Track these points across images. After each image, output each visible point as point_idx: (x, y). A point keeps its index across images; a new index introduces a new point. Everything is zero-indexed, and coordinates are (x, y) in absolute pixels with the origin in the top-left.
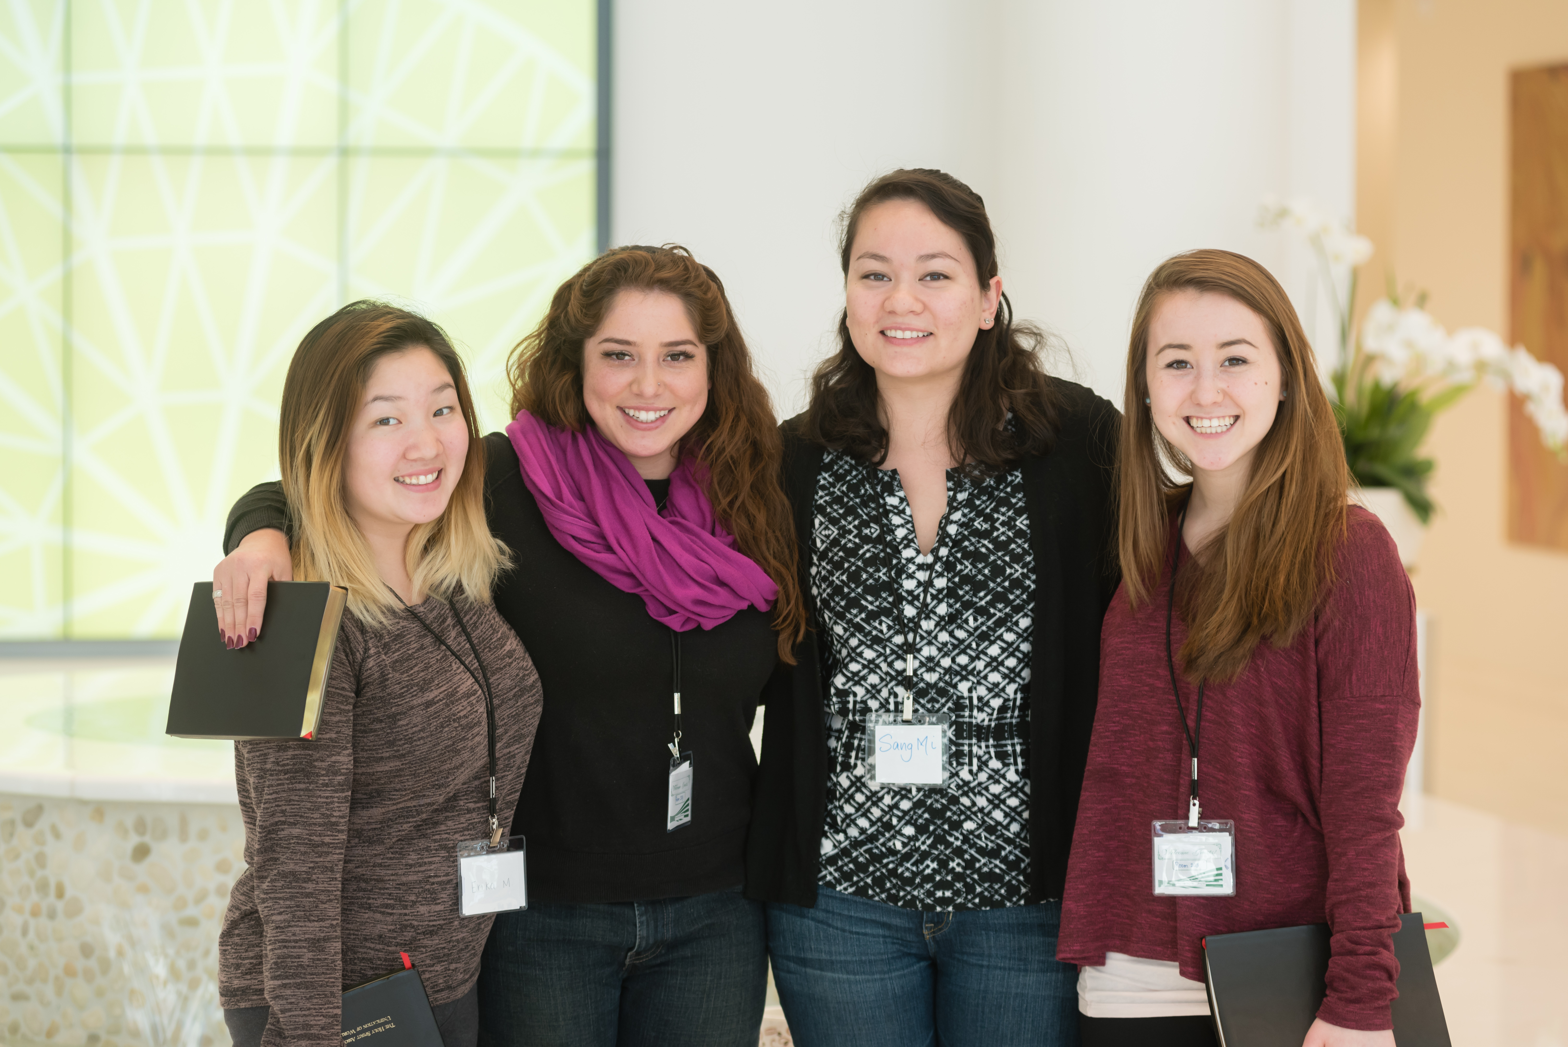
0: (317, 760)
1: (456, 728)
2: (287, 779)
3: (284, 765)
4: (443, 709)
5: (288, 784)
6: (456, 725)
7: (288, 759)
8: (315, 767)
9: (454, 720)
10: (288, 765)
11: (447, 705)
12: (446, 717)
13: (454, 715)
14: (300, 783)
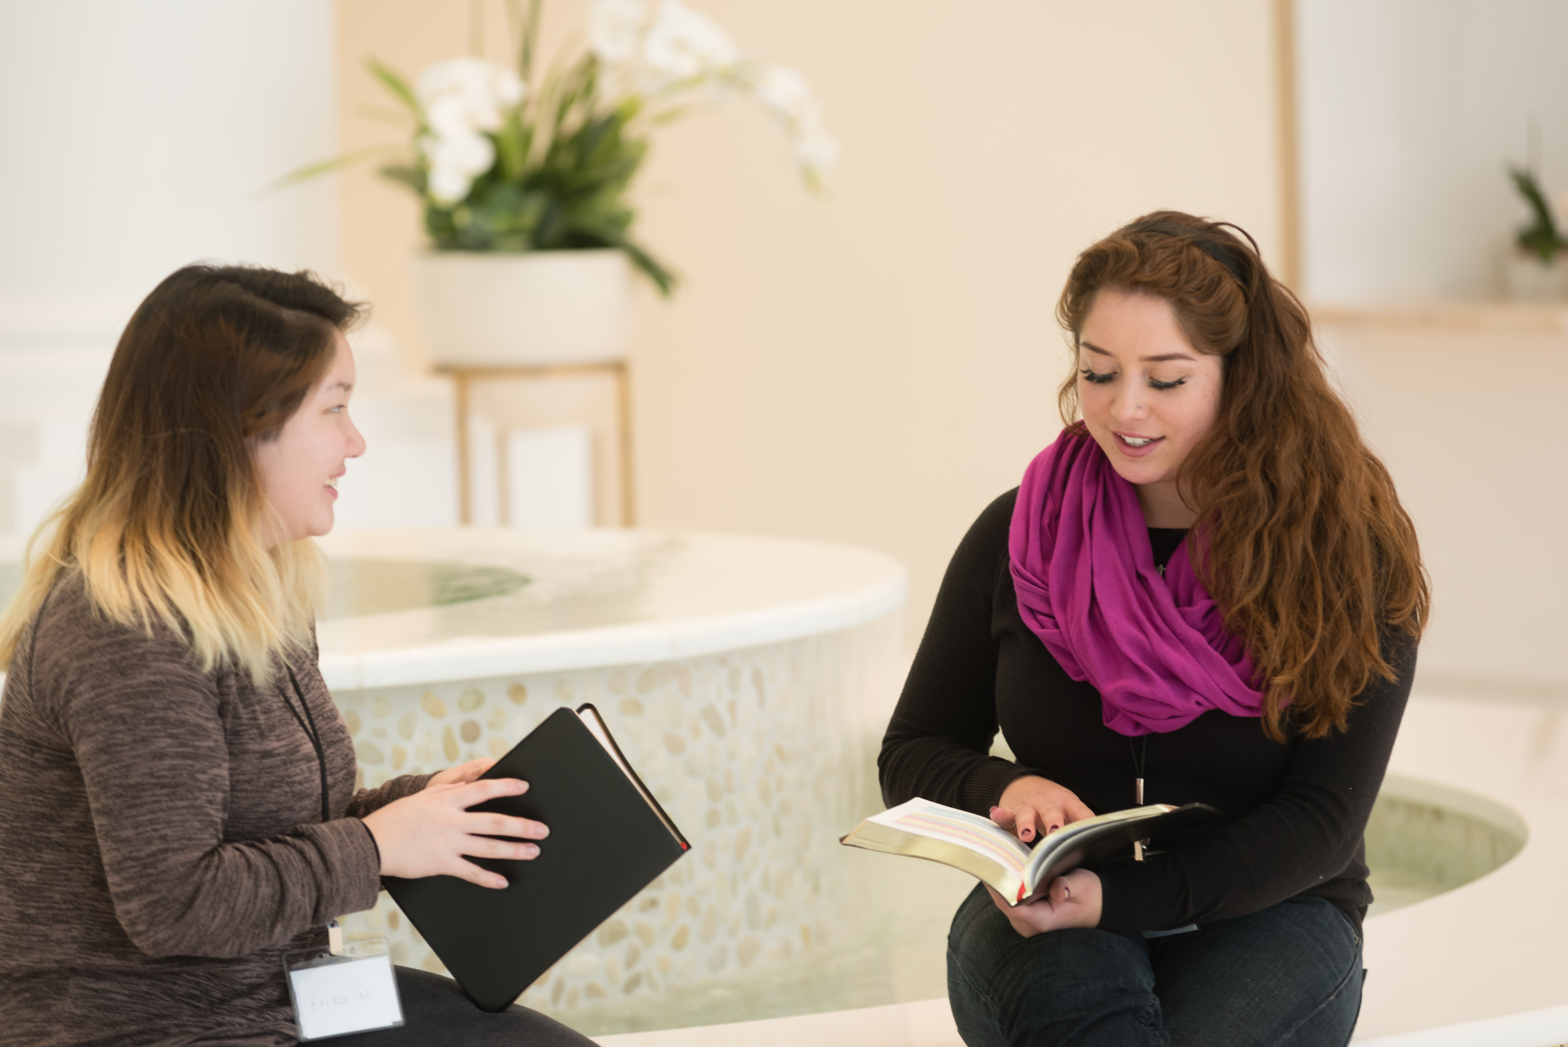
0: (197, 772)
1: (287, 792)
2: (165, 795)
3: (160, 777)
4: (279, 766)
5: (166, 801)
6: (287, 789)
7: (164, 770)
8: (197, 780)
9: (287, 783)
10: (165, 777)
11: (285, 763)
12: (280, 776)
13: (289, 777)
14: (182, 799)
